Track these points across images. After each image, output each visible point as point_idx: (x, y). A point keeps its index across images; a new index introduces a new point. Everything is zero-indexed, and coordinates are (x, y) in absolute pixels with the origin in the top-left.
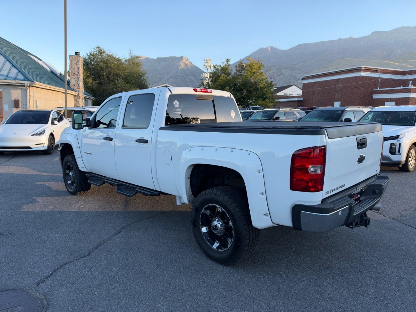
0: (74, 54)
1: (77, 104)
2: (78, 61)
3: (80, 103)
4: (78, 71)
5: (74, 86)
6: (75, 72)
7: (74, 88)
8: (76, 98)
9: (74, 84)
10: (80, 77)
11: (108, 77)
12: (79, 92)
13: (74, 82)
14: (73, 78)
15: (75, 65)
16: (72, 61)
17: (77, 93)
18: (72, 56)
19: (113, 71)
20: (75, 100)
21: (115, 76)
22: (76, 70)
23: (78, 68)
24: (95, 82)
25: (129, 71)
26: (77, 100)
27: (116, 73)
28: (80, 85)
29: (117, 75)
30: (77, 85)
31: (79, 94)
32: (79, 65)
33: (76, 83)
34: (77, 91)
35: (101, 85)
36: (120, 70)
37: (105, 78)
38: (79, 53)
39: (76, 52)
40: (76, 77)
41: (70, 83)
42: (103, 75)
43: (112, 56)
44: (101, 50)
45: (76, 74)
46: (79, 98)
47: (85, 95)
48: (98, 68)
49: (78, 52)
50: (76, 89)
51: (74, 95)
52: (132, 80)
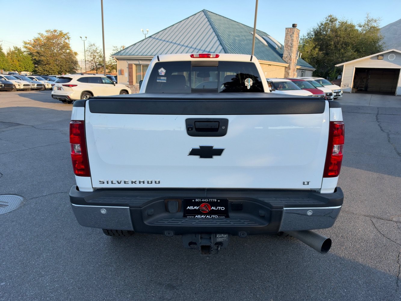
0: (291, 27)
1: (287, 75)
2: (293, 33)
3: (290, 74)
4: (292, 43)
5: (286, 58)
6: (289, 44)
7: (286, 60)
8: (287, 69)
9: (287, 56)
10: (293, 49)
11: (336, 46)
12: (290, 63)
13: (287, 54)
14: (286, 50)
15: (290, 37)
16: (287, 33)
17: (288, 65)
18: (288, 28)
19: (342, 39)
20: (285, 71)
21: (343, 45)
22: (290, 42)
23: (292, 40)
24: (321, 52)
25: (361, 38)
26: (287, 72)
27: (345, 42)
28: (292, 57)
29: (347, 44)
30: (290, 57)
31: (290, 65)
32: (293, 37)
33: (289, 55)
34: (289, 63)
35: (327, 55)
36: (351, 38)
37: (332, 47)
38: (296, 24)
39: (293, 24)
40: (289, 49)
41: (283, 55)
42: (330, 45)
43: (346, 23)
44: (333, 18)
45: (290, 46)
46: (290, 69)
47: (300, 67)
48: (326, 37)
49: (294, 24)
50: (288, 61)
51: (285, 67)
52: (362, 48)
